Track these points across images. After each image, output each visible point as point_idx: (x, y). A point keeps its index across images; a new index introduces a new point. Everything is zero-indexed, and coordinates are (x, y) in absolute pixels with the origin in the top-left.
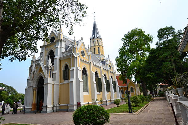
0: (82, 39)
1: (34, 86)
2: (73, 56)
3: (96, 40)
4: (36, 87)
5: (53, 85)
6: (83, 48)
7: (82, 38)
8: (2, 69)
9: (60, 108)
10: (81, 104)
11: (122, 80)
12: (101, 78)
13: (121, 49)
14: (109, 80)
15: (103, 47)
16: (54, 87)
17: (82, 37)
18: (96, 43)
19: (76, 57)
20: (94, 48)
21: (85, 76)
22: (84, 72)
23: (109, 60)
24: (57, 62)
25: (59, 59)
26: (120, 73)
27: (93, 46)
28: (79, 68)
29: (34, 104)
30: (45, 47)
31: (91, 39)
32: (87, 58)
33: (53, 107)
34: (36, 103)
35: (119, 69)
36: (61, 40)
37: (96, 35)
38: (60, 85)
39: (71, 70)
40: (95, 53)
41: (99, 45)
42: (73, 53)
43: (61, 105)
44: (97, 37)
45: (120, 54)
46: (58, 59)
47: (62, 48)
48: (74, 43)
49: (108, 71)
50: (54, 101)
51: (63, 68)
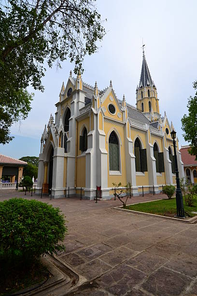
0: (111, 86)
1: (45, 160)
2: (92, 112)
3: (145, 90)
4: (48, 161)
5: (66, 158)
6: (112, 100)
7: (111, 84)
8: (14, 137)
9: (76, 193)
10: (102, 189)
11: (194, 155)
12: (146, 149)
13: (192, 102)
14: (163, 153)
15: (157, 100)
16: (67, 162)
17: (111, 82)
18: (146, 95)
19: (97, 115)
20: (143, 104)
21: (114, 145)
22: (113, 138)
23: (165, 120)
24: (72, 124)
25: (76, 120)
26: (190, 143)
27: (141, 100)
28: (101, 132)
29: (45, 184)
30: (61, 105)
31: (137, 90)
32: (120, 117)
33: (65, 190)
34: (48, 183)
35: (187, 136)
36: (78, 91)
37: (146, 82)
38: (76, 158)
39: (89, 135)
40: (143, 111)
41: (151, 98)
42: (93, 109)
43: (77, 188)
44: (147, 85)
45: (189, 110)
46: (74, 120)
47: (80, 103)
48: (95, 92)
49: (162, 138)
50: (67, 181)
51: (80, 134)
